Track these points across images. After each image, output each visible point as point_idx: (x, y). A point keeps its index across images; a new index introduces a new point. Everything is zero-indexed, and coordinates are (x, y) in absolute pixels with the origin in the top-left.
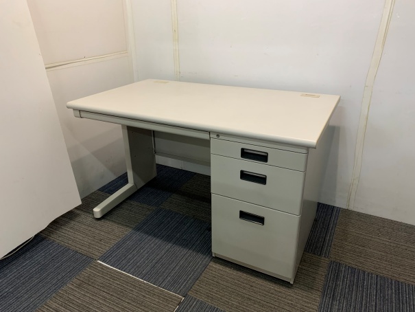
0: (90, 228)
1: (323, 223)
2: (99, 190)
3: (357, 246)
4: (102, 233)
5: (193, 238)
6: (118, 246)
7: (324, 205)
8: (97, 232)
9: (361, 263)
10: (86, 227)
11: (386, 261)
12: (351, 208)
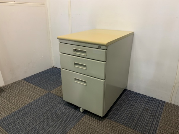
2: (23, 79)
8: (8, 103)
10: (3, 100)
12: (173, 102)
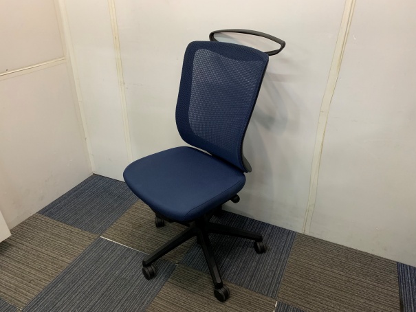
0: (20, 266)
1: (276, 253)
2: (39, 212)
3: (308, 281)
4: (33, 272)
5: (133, 276)
6: (48, 290)
7: (280, 228)
8: (28, 270)
9: (309, 303)
10: (16, 264)
11: (336, 300)
12: (307, 233)
